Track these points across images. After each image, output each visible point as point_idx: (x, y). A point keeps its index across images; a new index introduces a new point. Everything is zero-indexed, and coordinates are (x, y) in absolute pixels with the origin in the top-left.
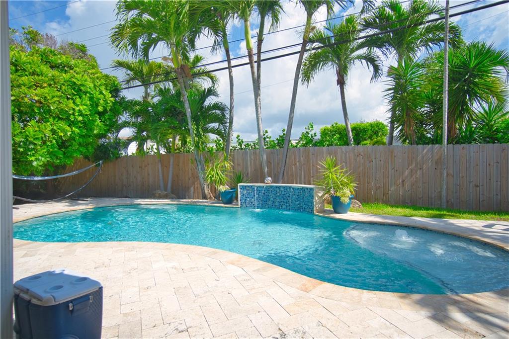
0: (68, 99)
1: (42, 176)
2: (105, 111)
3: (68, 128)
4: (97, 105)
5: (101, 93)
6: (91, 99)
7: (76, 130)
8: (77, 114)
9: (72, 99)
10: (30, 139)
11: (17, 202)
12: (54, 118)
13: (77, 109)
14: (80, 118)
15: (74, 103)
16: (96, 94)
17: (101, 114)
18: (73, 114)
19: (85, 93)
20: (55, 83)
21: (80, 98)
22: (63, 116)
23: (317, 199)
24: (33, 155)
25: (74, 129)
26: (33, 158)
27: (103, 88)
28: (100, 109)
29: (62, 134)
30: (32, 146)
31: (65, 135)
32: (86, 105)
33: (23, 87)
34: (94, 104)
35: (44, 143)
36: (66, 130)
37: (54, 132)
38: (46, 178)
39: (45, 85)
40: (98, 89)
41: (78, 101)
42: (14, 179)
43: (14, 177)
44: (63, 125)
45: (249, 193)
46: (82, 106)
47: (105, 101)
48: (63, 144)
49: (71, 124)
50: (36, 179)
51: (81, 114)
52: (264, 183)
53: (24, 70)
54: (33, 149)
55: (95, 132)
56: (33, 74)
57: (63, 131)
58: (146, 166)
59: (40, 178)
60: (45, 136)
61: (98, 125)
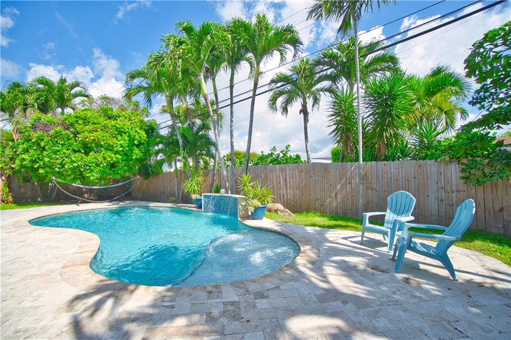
2: (140, 143)
3: (113, 155)
4: (134, 140)
5: (136, 131)
6: (129, 136)
7: (120, 157)
8: (119, 146)
9: (116, 137)
12: (106, 149)
13: (119, 143)
14: (121, 149)
15: (117, 140)
16: (132, 133)
18: (116, 147)
19: (125, 133)
20: (105, 128)
21: (121, 136)
22: (110, 148)
23: (240, 207)
25: (117, 156)
27: (138, 129)
28: (136, 142)
29: (110, 160)
30: (88, 167)
31: (112, 159)
32: (125, 141)
34: (132, 140)
35: (97, 165)
36: (112, 157)
37: (104, 158)
40: (134, 129)
41: (120, 138)
44: (109, 153)
45: (209, 201)
46: (122, 141)
47: (140, 137)
48: (113, 166)
49: (116, 153)
51: (121, 146)
52: (219, 193)
53: (89, 122)
55: (134, 157)
57: (111, 157)
59: (97, 187)
60: (99, 161)
61: (135, 153)
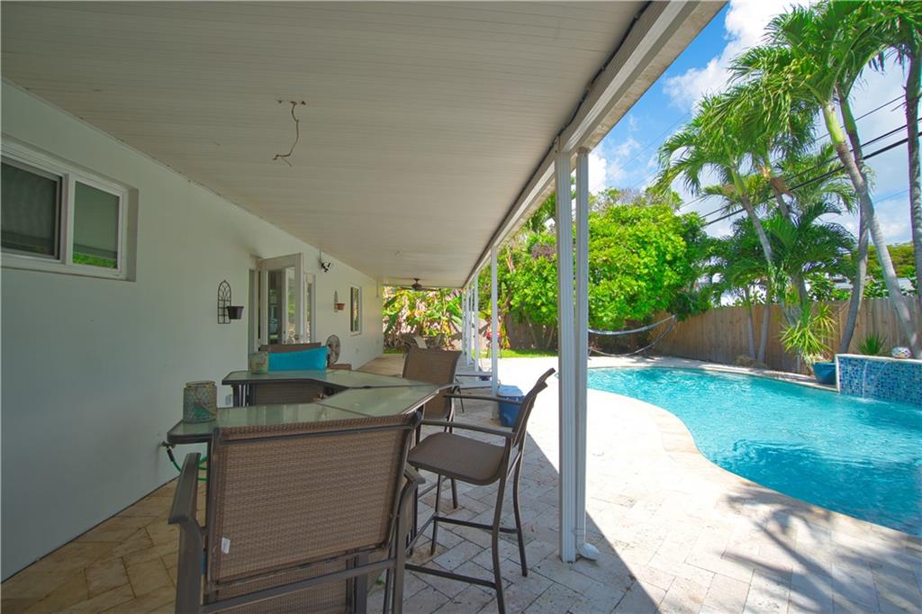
0: (633, 253)
1: (613, 331)
2: (675, 258)
3: (634, 282)
4: (665, 254)
5: (669, 239)
6: (657, 248)
7: (643, 284)
8: (642, 267)
9: (637, 253)
10: (599, 297)
11: (593, 354)
13: (642, 261)
14: (646, 271)
15: (639, 256)
16: (663, 242)
17: (670, 263)
18: (639, 268)
19: (651, 244)
20: (621, 241)
21: (645, 249)
22: (630, 271)
24: (603, 311)
25: (640, 283)
26: (603, 314)
27: (670, 235)
28: (668, 257)
29: (629, 289)
30: (600, 303)
31: (632, 289)
32: (652, 257)
33: (595, 251)
34: (662, 254)
35: (612, 299)
36: (632, 285)
37: (621, 288)
38: (618, 333)
39: (612, 244)
40: (664, 236)
41: (643, 253)
42: (589, 333)
43: (591, 331)
44: (628, 279)
45: (857, 370)
46: (647, 258)
47: (675, 247)
48: (632, 299)
49: (638, 278)
50: (608, 333)
51: (646, 266)
52: (891, 356)
54: (603, 306)
55: (665, 283)
56: (604, 236)
57: (630, 285)
58: (737, 322)
59: (611, 333)
60: (613, 292)
61: (667, 276)
